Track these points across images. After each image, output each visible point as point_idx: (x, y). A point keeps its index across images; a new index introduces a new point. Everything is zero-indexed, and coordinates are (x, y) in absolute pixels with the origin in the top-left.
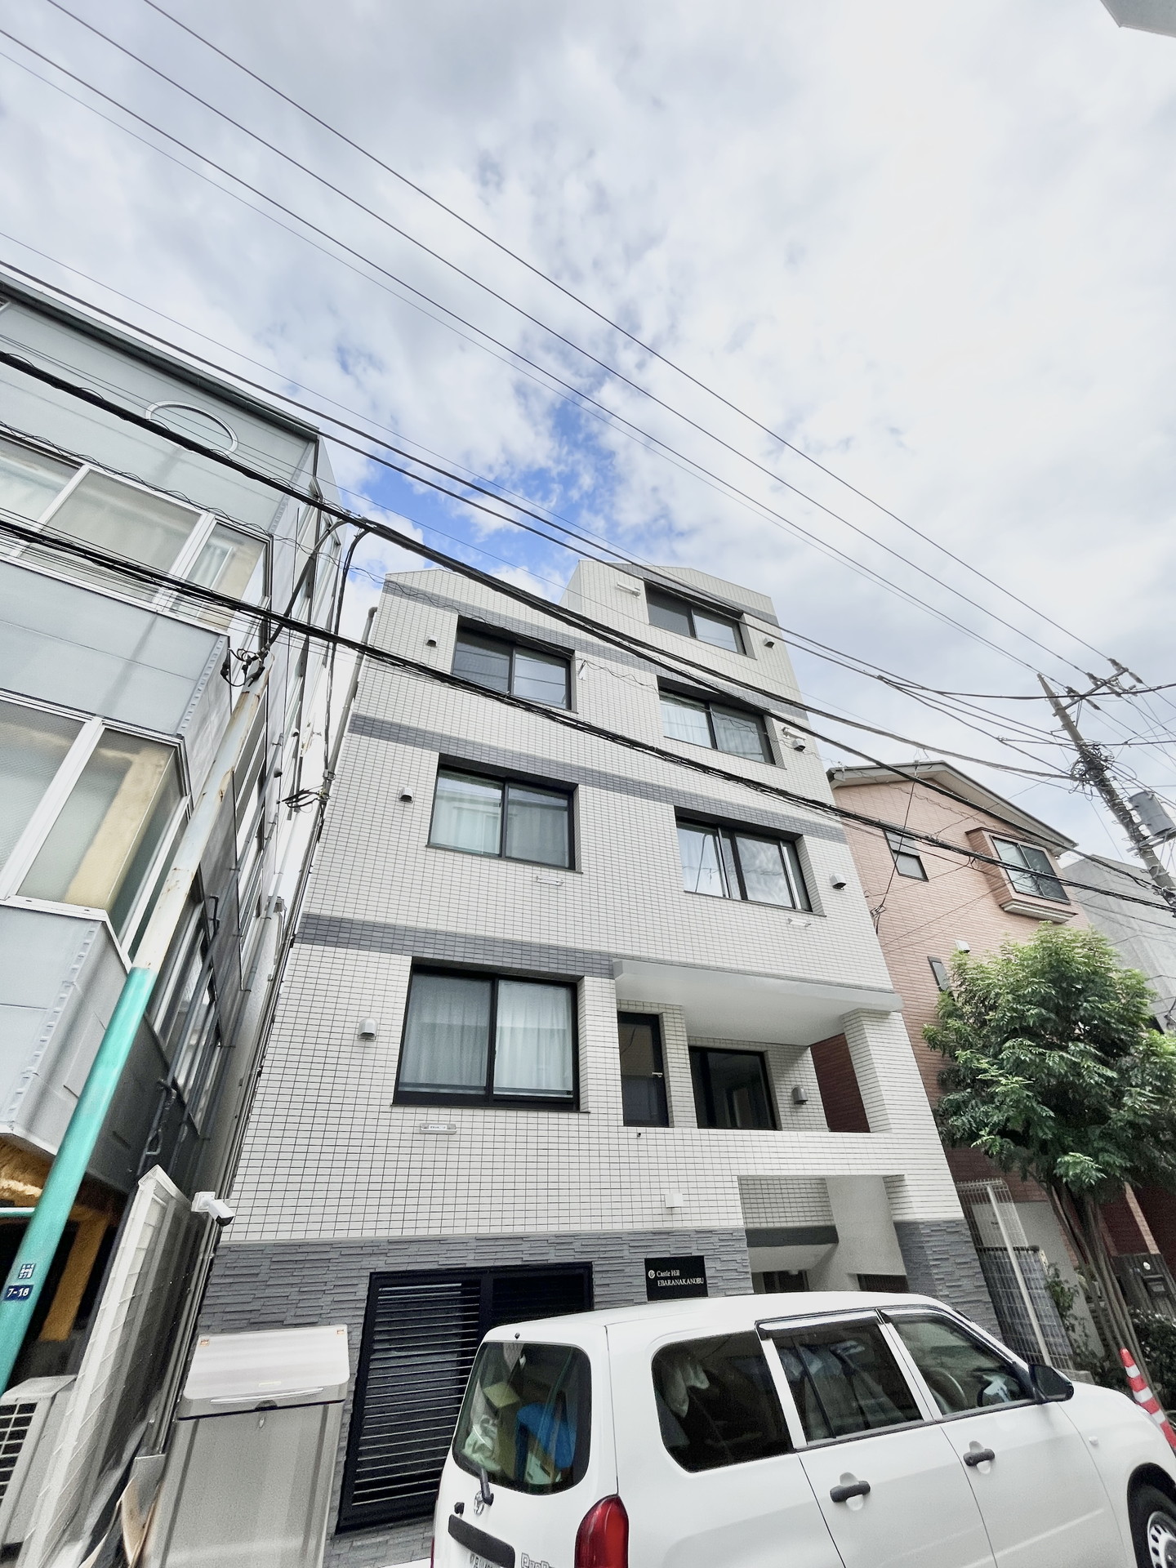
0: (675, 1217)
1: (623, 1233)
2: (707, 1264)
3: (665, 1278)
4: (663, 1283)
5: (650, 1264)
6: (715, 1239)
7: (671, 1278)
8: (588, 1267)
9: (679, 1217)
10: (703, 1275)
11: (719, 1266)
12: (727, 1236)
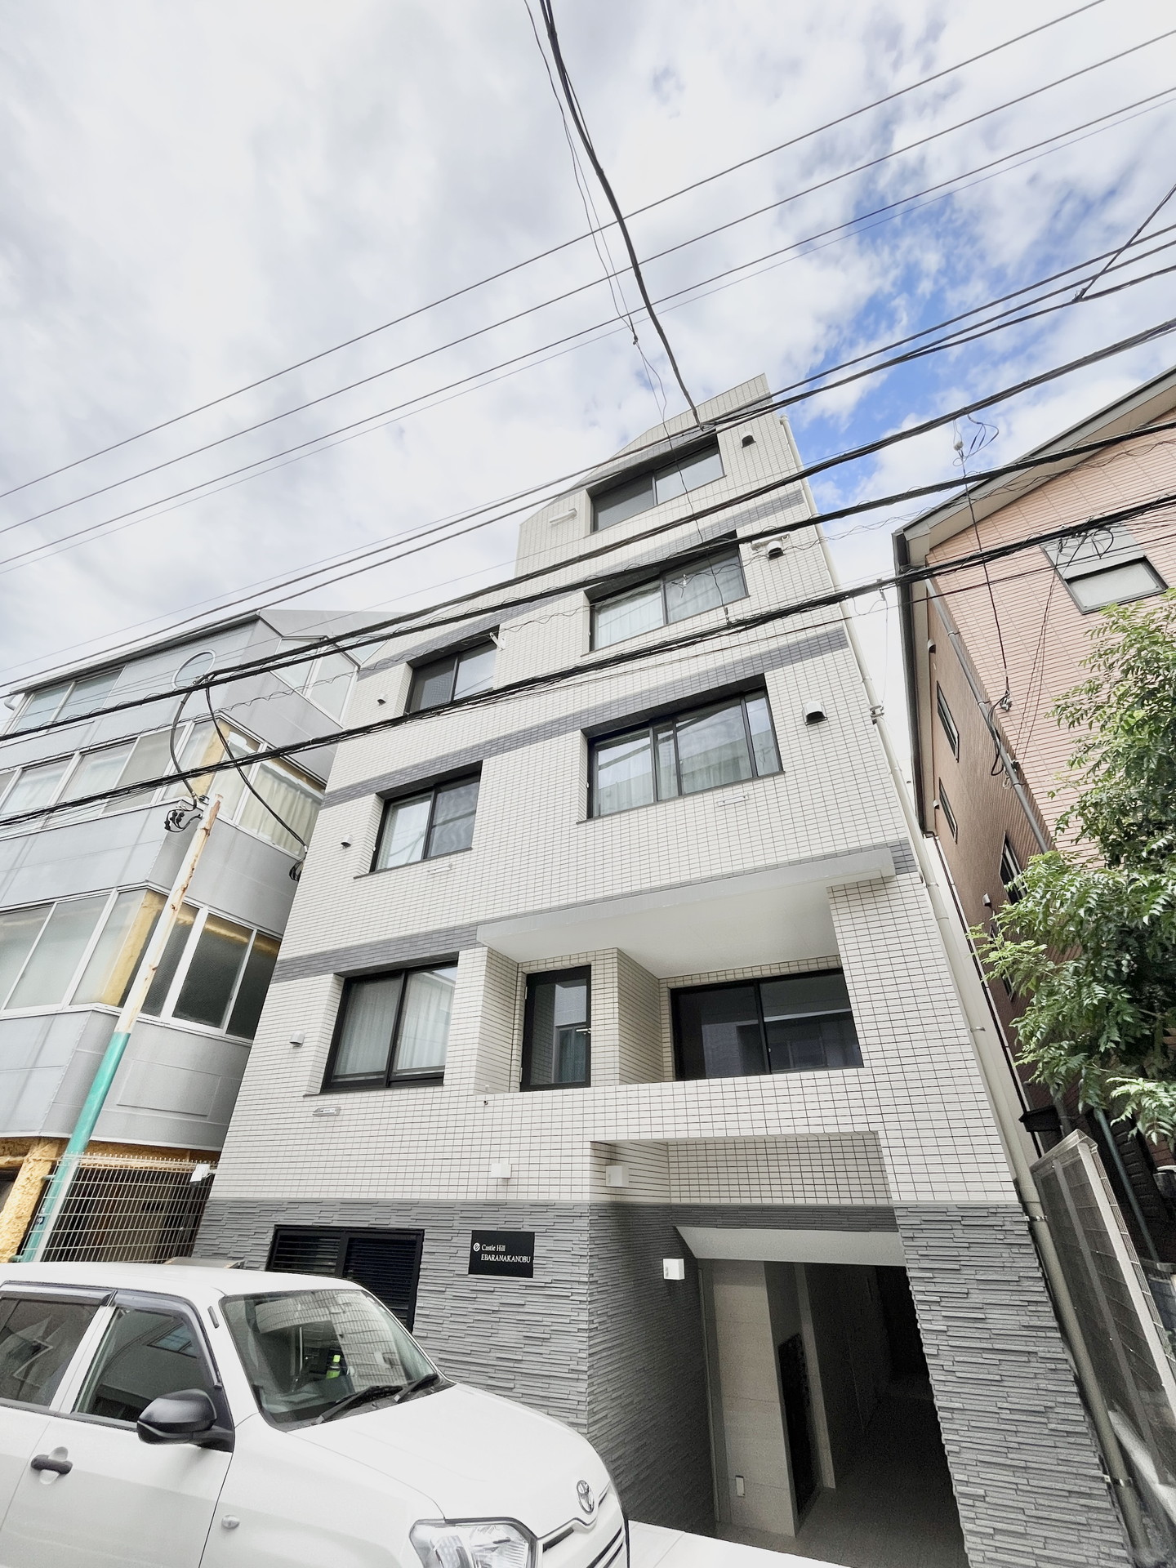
0: (510, 1189)
1: (454, 1204)
2: (537, 1242)
3: (489, 1253)
4: (487, 1258)
5: (478, 1236)
6: (551, 1214)
7: (496, 1253)
8: (420, 1233)
9: (514, 1189)
10: (530, 1252)
11: (550, 1244)
12: (564, 1213)
